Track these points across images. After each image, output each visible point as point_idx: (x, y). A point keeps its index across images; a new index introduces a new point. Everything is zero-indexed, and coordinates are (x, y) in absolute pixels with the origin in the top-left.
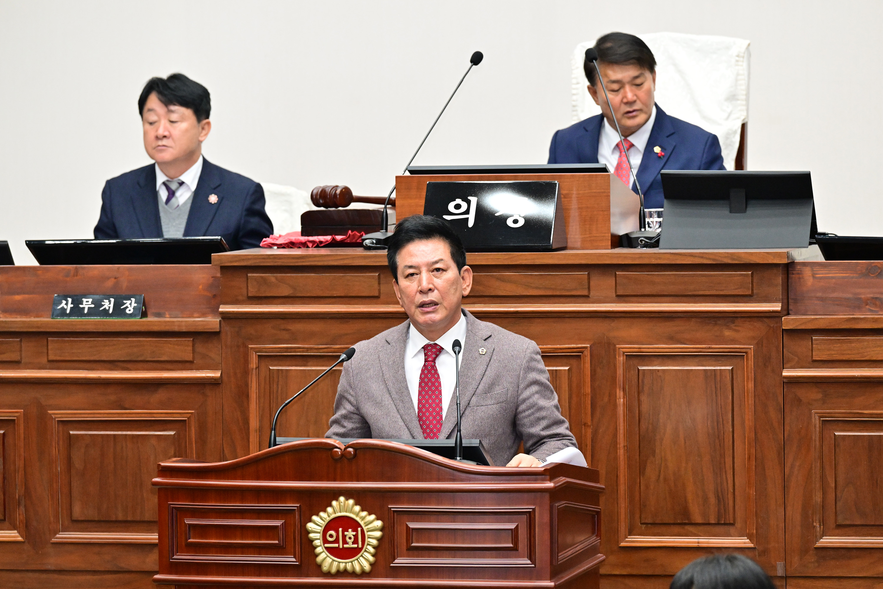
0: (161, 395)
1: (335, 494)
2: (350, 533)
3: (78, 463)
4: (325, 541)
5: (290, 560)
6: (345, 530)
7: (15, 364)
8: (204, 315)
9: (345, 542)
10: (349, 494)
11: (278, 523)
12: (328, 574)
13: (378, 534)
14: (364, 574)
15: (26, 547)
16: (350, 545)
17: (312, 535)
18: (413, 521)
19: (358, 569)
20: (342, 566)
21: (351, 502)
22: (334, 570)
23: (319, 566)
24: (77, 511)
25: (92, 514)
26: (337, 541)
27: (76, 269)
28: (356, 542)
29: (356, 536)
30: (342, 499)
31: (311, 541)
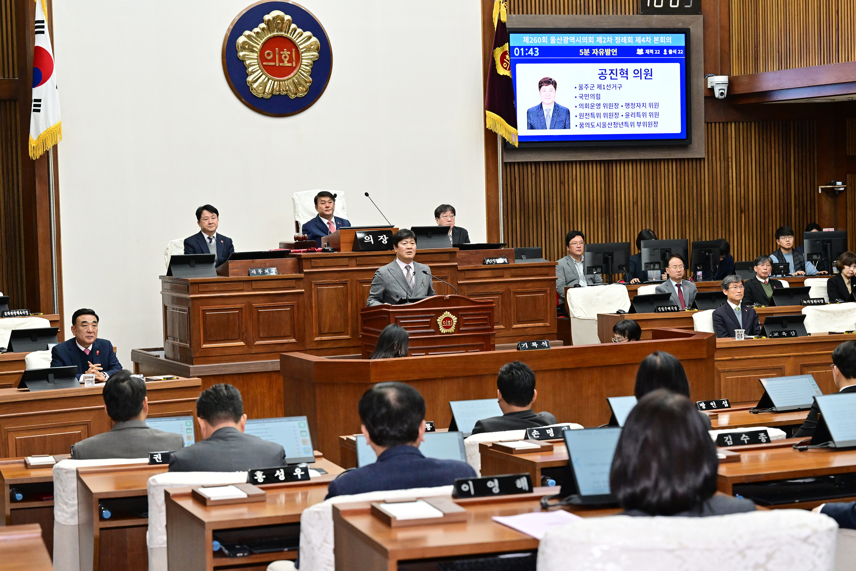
0: (286, 298)
1: (444, 311)
2: (449, 322)
3: (261, 320)
4: (443, 324)
5: (433, 330)
6: (448, 321)
7: (242, 290)
8: (292, 273)
9: (448, 324)
10: (448, 310)
11: (429, 320)
12: (443, 334)
13: (456, 321)
14: (452, 333)
15: (246, 346)
16: (449, 325)
17: (438, 323)
18: (465, 317)
19: (451, 332)
20: (447, 331)
21: (449, 313)
22: (444, 332)
23: (440, 332)
24: (261, 335)
25: (266, 335)
26: (446, 324)
27: (253, 261)
28: (451, 324)
29: (451, 322)
30: (446, 312)
31: (438, 325)
